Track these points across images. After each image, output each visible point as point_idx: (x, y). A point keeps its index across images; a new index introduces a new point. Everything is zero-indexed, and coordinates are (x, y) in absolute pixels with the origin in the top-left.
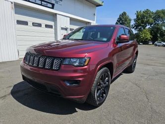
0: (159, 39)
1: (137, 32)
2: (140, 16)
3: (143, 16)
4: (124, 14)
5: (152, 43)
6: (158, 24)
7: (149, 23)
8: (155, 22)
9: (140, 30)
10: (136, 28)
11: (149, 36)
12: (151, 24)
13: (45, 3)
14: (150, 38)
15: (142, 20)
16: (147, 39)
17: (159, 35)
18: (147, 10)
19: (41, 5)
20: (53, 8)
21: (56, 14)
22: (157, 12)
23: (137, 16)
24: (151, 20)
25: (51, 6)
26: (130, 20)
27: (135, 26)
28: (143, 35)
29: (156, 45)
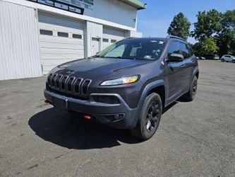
0: (229, 52)
1: (198, 42)
2: (202, 20)
3: (207, 20)
4: (180, 15)
5: (218, 58)
6: (228, 31)
7: (215, 30)
8: (224, 28)
9: (203, 39)
10: (197, 37)
11: (215, 48)
12: (218, 31)
13: (73, 8)
14: (217, 50)
15: (205, 25)
16: (212, 51)
17: (229, 46)
18: (213, 10)
19: (68, 10)
20: (82, 14)
21: (86, 21)
22: (228, 13)
23: (199, 19)
24: (218, 24)
25: (79, 11)
26: (189, 25)
27: (196, 33)
28: (207, 47)
29: (223, 60)
